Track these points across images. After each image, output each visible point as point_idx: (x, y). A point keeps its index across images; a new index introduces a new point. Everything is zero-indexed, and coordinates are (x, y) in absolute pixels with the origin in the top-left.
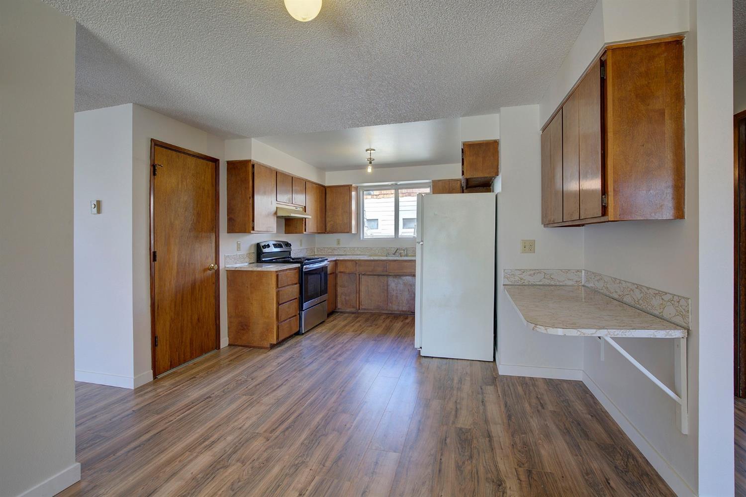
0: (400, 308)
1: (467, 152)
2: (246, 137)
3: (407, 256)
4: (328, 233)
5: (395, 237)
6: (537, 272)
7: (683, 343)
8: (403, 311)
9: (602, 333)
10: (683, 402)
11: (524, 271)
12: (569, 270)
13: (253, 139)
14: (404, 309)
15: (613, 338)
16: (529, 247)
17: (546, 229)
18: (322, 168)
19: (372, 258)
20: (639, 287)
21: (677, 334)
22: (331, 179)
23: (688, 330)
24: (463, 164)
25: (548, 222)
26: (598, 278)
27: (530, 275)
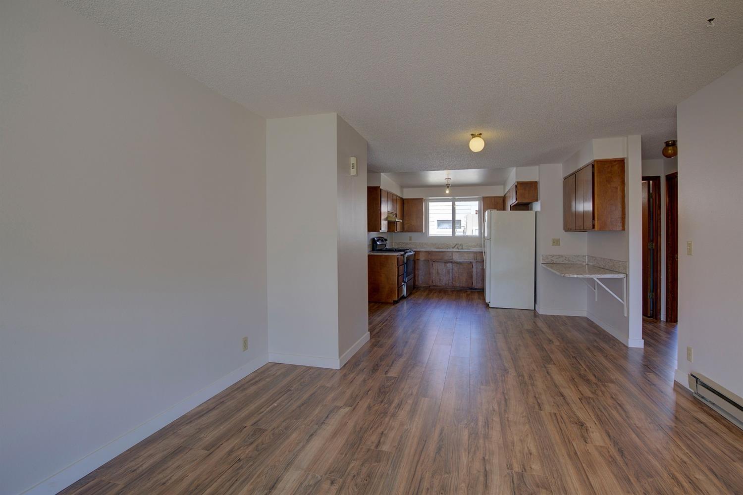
0: (461, 285)
1: (519, 187)
2: (378, 173)
3: (462, 249)
4: (405, 232)
5: (453, 236)
6: (561, 256)
7: (625, 279)
8: (463, 287)
9: (592, 276)
10: (625, 303)
11: (553, 256)
12: (579, 256)
13: (382, 174)
14: (464, 285)
15: (597, 278)
16: (556, 242)
17: (566, 233)
18: (402, 187)
19: (437, 250)
20: (611, 260)
21: (622, 276)
22: (408, 194)
23: (626, 274)
24: (516, 194)
25: (567, 229)
26: (594, 259)
27: (557, 258)
